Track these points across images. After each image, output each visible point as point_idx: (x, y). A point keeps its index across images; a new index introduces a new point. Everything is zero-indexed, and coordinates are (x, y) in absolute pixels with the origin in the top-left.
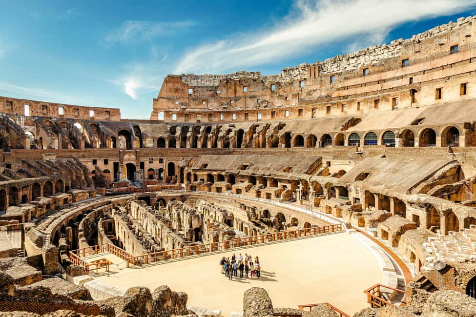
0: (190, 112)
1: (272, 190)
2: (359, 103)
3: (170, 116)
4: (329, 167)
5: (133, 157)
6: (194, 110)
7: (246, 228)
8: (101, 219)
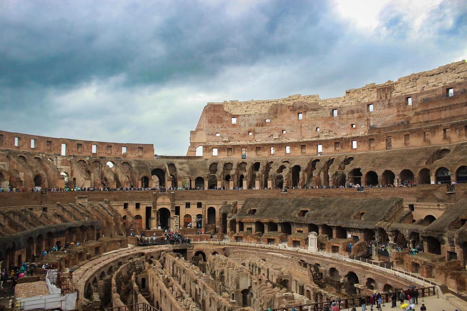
0: (235, 146)
1: (340, 243)
2: (445, 130)
3: (211, 150)
4: (412, 212)
5: (168, 200)
6: (238, 143)
7: (307, 291)
8: (134, 273)
